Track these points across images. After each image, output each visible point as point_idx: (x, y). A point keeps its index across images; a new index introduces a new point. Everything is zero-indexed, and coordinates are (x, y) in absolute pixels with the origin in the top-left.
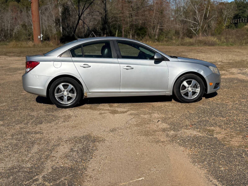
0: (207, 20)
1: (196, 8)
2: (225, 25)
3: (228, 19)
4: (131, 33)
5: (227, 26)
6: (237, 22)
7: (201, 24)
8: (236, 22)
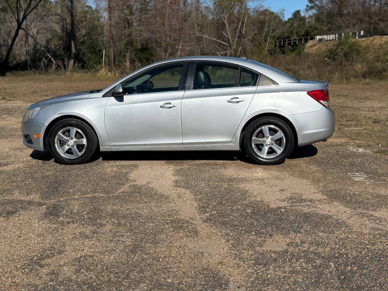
0: (243, 40)
1: (226, 19)
2: (266, 49)
3: (270, 39)
4: (128, 57)
5: (269, 51)
6: (284, 44)
7: (233, 45)
8: (282, 44)
